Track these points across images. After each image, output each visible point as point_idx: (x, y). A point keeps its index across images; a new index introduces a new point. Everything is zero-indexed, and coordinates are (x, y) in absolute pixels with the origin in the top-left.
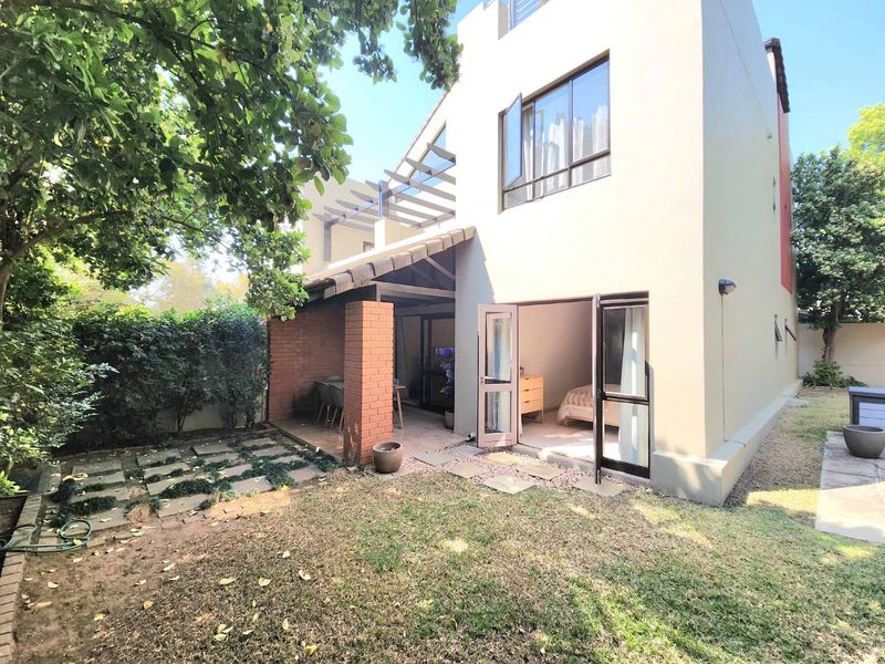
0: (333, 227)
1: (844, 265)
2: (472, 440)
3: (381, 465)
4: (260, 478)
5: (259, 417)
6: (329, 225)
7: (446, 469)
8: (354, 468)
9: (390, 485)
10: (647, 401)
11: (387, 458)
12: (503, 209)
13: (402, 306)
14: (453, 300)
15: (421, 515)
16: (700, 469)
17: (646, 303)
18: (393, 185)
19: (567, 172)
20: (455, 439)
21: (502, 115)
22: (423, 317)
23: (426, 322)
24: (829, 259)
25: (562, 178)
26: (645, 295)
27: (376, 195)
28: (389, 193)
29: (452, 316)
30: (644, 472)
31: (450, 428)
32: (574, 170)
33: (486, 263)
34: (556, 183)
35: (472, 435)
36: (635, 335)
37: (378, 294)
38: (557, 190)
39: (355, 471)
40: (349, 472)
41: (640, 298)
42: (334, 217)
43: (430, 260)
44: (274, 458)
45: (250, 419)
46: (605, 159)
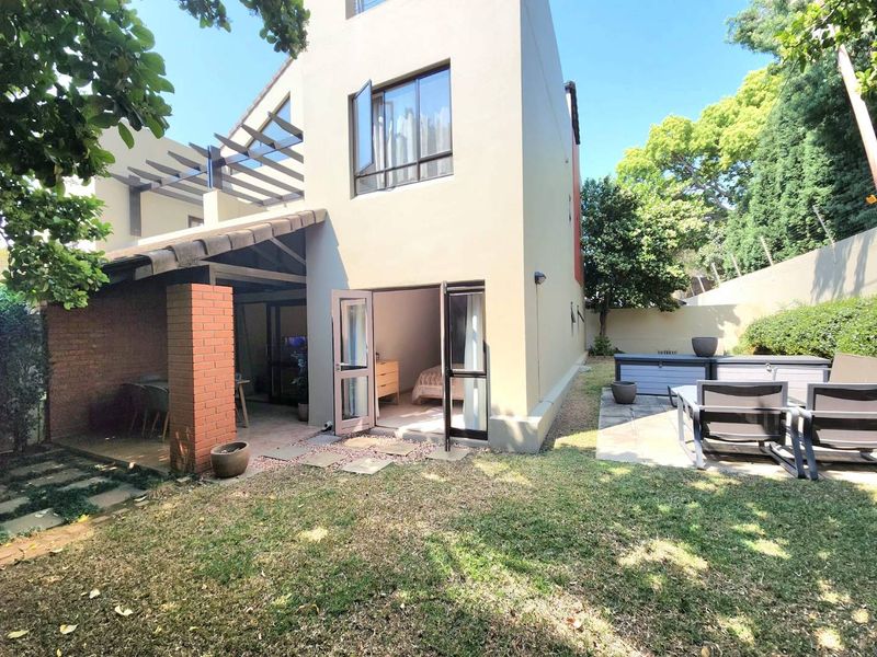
0: (142, 194)
1: (612, 265)
2: (330, 428)
3: (221, 469)
4: (44, 512)
5: (34, 436)
6: (136, 191)
7: (301, 461)
8: (185, 479)
9: (235, 490)
10: (484, 374)
11: (230, 461)
12: (356, 195)
13: (242, 291)
14: (303, 286)
15: (274, 513)
16: (523, 425)
17: (483, 290)
18: (227, 153)
19: (416, 167)
20: (311, 430)
21: (352, 98)
22: (270, 304)
23: (273, 309)
24: (602, 260)
25: (411, 171)
26: (482, 283)
27: (204, 162)
28: (222, 162)
29: (303, 302)
30: (482, 435)
31: (304, 419)
32: (422, 165)
33: (339, 248)
34: (406, 175)
35: (329, 424)
36: (475, 319)
37: (212, 277)
38: (407, 182)
39: (187, 482)
40: (180, 485)
41: (477, 286)
42: (144, 181)
43: (276, 242)
44: (64, 485)
45: (21, 438)
46: (448, 159)
